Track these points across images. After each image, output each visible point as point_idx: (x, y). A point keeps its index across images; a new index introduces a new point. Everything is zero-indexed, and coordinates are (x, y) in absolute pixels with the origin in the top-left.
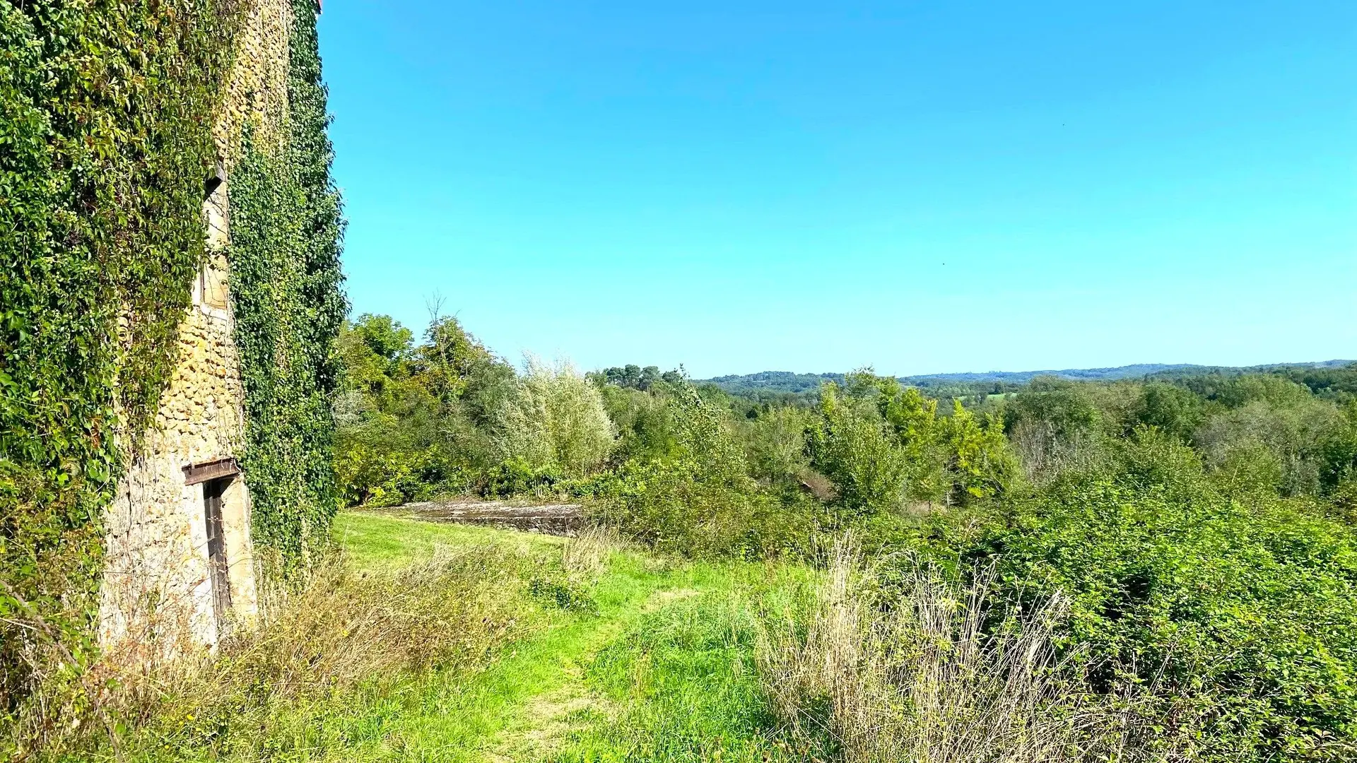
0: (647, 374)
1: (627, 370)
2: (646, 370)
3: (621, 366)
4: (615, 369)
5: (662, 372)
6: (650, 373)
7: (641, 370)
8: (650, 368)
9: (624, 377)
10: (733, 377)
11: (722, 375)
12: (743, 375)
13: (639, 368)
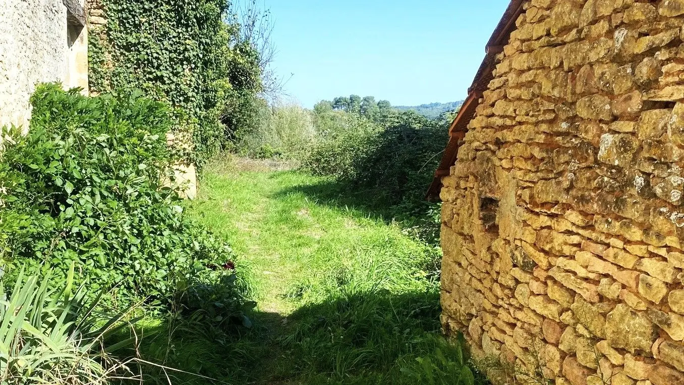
0: (366, 103)
1: (351, 99)
2: (365, 100)
3: (347, 96)
4: (342, 99)
5: (377, 101)
6: (368, 102)
7: (362, 99)
8: (368, 98)
9: (349, 105)
10: (437, 104)
11: (428, 103)
12: (445, 103)
13: (359, 98)
